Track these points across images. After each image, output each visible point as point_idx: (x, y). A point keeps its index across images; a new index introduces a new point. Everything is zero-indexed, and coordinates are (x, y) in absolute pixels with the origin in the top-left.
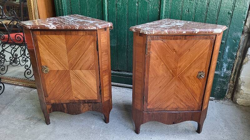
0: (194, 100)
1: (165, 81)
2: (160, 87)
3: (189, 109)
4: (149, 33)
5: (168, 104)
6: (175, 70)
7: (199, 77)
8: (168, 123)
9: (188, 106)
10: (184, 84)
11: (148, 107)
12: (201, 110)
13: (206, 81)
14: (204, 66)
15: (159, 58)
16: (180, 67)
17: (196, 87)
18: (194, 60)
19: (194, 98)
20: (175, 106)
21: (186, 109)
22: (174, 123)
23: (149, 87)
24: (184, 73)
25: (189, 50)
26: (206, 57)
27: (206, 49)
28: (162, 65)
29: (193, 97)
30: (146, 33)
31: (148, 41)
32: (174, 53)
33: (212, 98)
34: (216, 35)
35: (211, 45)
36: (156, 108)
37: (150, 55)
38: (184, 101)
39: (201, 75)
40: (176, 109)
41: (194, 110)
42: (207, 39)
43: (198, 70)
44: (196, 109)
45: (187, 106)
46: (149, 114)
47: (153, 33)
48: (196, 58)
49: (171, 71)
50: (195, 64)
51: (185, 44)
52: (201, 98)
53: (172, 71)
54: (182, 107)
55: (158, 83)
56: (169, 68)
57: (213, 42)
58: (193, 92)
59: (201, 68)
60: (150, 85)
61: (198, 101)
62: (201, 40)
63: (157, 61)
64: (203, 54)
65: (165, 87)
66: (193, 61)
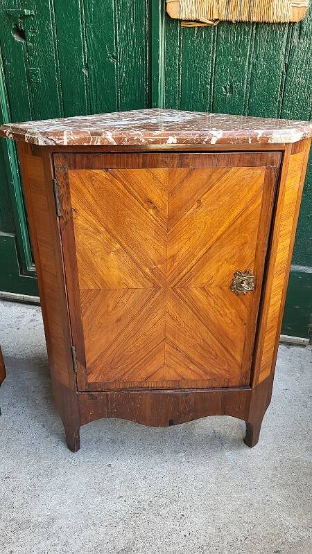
0: (228, 356)
1: (131, 301)
2: (119, 320)
3: (216, 384)
4: (51, 143)
5: (150, 369)
6: (159, 266)
7: (235, 288)
8: (155, 424)
9: (212, 374)
10: (191, 309)
11: (91, 379)
12: (251, 385)
13: (261, 300)
14: (249, 253)
15: (103, 229)
16: (173, 258)
17: (231, 318)
18: (218, 234)
19: (225, 352)
20: (170, 374)
21: (207, 384)
22: (171, 423)
23: (84, 319)
24: (190, 276)
25: (199, 201)
26: (254, 224)
27: (253, 200)
28: (117, 251)
29: (223, 349)
30: (41, 143)
31: (59, 171)
32: (151, 211)
33: (303, 339)
34: (283, 152)
35: (267, 187)
36: (114, 381)
37: (72, 218)
38: (197, 359)
39: (242, 282)
40: (176, 384)
41: (230, 385)
42: (251, 164)
43: (233, 268)
44: (235, 382)
45: (206, 373)
46: (94, 398)
47: (65, 144)
48: (222, 229)
49: (147, 270)
50: (221, 246)
51: (182, 182)
52: (249, 349)
53: (152, 270)
54: (193, 378)
55: (111, 308)
56: (139, 261)
57: (274, 174)
58: (221, 335)
59: (241, 261)
60: (88, 313)
61: (238, 358)
62: (233, 169)
63: (98, 240)
64: (244, 216)
65: (133, 319)
66: (214, 239)
